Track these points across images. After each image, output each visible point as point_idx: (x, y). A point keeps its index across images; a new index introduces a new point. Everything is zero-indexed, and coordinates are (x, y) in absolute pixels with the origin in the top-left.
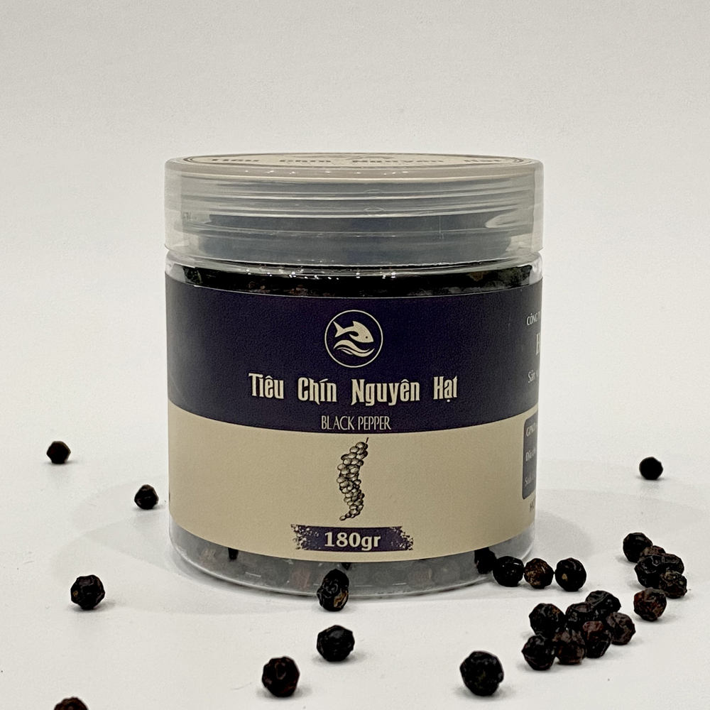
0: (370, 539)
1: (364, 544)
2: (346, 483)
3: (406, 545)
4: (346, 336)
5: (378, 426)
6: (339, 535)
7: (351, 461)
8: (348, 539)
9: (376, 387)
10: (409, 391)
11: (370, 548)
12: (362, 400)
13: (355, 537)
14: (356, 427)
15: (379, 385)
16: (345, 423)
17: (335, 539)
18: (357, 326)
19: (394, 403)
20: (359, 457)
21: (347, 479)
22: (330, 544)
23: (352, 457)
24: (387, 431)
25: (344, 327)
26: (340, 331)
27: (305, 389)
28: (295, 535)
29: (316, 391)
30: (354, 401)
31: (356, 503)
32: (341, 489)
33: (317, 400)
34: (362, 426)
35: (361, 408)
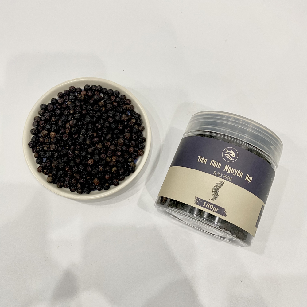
0: (216, 208)
1: (213, 209)
2: (215, 190)
3: (225, 215)
4: (228, 153)
5: (229, 179)
6: (207, 204)
7: (218, 185)
8: (210, 206)
9: (232, 169)
10: (240, 174)
11: (215, 211)
12: (227, 170)
13: (212, 206)
14: (223, 177)
16: (220, 175)
18: (232, 152)
19: (235, 175)
20: (221, 185)
21: (215, 189)
22: (204, 205)
24: (230, 181)
25: (229, 151)
26: (227, 151)
27: (212, 163)
28: (195, 200)
29: (215, 164)
30: (225, 170)
31: (215, 197)
32: (213, 192)
33: (215, 166)
35: (226, 173)
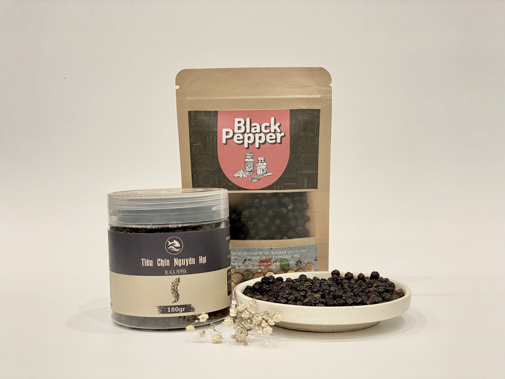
0: (182, 309)
1: (180, 310)
3: (193, 310)
4: (172, 245)
5: (183, 272)
8: (175, 309)
10: (192, 261)
11: (182, 311)
12: (177, 265)
13: (177, 308)
14: (176, 273)
15: (182, 260)
16: (172, 272)
17: (171, 309)
18: (175, 242)
19: (187, 265)
20: (177, 283)
21: (174, 290)
22: (169, 311)
23: (175, 283)
24: (186, 274)
26: (170, 243)
27: (159, 262)
28: (158, 310)
29: (163, 263)
30: (175, 265)
31: (177, 297)
32: (172, 293)
33: (163, 266)
34: (178, 273)
35: (177, 267)
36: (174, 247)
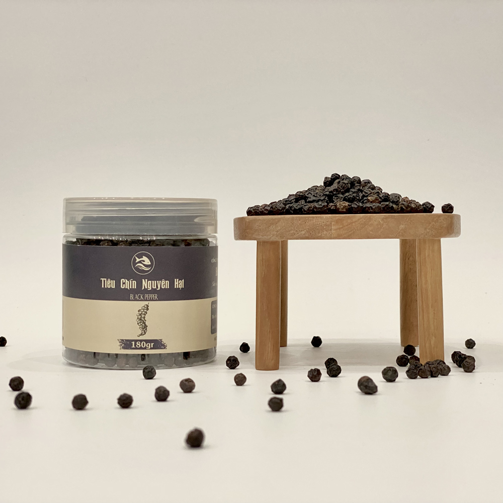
0: (150, 344)
1: (147, 346)
2: (140, 321)
3: (164, 347)
4: (140, 262)
5: (153, 298)
6: (137, 343)
7: (142, 312)
8: (141, 344)
9: (152, 282)
10: (164, 284)
11: (150, 348)
12: (146, 288)
13: (143, 344)
14: (144, 298)
15: (153, 282)
16: (140, 297)
18: (145, 258)
19: (159, 289)
20: (145, 311)
21: (141, 319)
22: (133, 346)
23: (142, 310)
24: (156, 300)
25: (139, 258)
26: (138, 260)
27: (124, 283)
28: (119, 344)
29: (128, 284)
30: (143, 288)
31: (144, 329)
32: (138, 324)
33: (128, 288)
34: (146, 298)
35: (146, 291)
36: (144, 265)
